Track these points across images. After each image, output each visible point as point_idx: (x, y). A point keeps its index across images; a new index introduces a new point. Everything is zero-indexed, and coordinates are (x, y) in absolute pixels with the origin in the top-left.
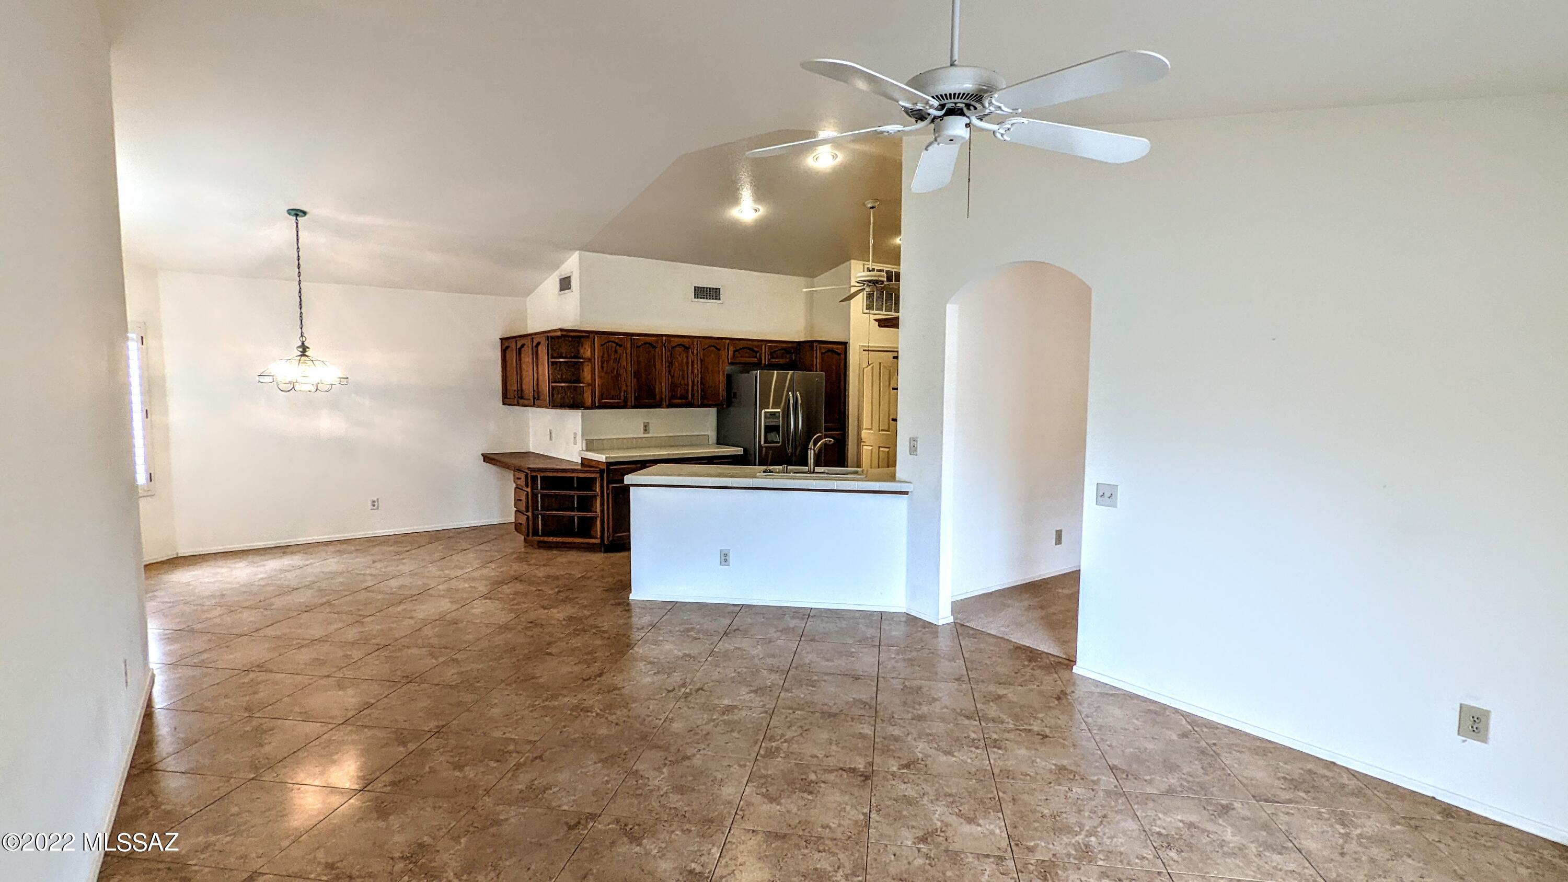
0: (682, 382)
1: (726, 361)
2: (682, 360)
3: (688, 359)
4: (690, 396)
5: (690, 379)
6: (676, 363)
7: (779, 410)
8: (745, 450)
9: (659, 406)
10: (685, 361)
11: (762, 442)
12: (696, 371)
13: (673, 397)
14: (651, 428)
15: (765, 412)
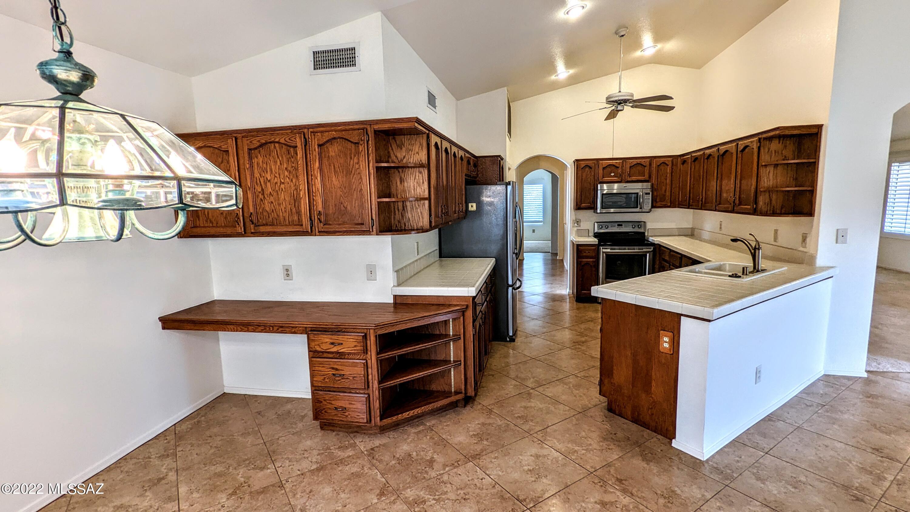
1: (464, 172)
4: (457, 209)
5: (457, 191)
13: (453, 211)
14: (419, 248)
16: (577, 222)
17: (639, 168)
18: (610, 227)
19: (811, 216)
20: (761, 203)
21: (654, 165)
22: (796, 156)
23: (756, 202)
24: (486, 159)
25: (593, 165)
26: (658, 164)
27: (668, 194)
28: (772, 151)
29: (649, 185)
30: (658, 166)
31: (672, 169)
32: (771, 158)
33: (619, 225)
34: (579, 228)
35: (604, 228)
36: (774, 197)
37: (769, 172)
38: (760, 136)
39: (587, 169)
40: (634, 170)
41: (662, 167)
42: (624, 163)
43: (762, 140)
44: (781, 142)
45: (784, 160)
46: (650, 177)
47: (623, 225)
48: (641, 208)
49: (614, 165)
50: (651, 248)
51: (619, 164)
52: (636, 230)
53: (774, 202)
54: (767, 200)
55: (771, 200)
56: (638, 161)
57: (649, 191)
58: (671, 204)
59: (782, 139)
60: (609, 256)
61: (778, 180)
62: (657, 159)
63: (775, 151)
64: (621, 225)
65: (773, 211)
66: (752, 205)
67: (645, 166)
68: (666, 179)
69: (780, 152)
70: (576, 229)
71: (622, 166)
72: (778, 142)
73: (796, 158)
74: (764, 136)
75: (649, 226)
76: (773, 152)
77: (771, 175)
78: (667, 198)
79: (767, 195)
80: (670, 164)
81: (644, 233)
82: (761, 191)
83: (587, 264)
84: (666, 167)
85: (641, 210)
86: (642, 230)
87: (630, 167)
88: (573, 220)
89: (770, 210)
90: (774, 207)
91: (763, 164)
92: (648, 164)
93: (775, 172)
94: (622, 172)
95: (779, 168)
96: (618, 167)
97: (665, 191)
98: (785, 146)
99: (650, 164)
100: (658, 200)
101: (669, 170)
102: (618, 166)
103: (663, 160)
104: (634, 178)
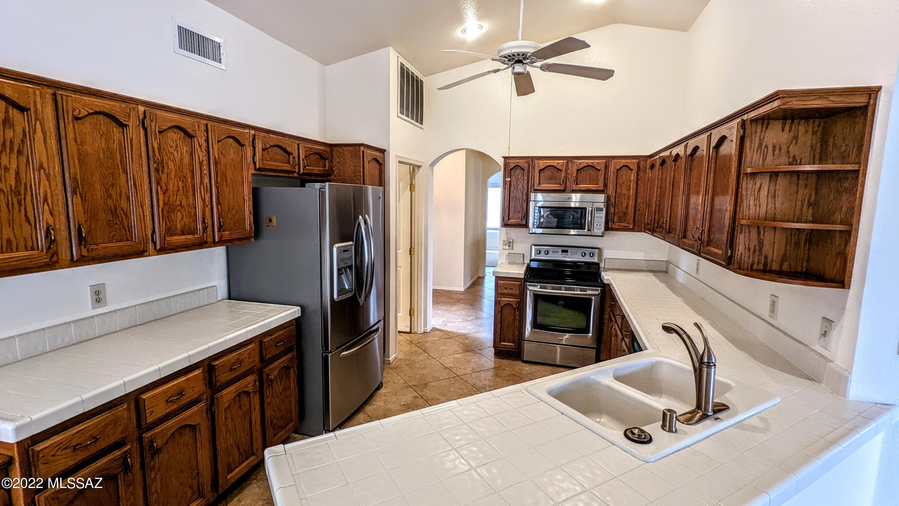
0: (184, 202)
1: (252, 166)
2: (181, 159)
3: (191, 155)
4: (200, 226)
5: (198, 195)
6: (171, 165)
7: (351, 243)
8: (303, 309)
9: (140, 253)
10: (186, 160)
11: (335, 296)
12: (206, 180)
13: (170, 231)
14: (109, 294)
15: (338, 248)
16: (510, 243)
17: (591, 171)
18: (550, 252)
19: (843, 287)
20: (740, 249)
21: (612, 169)
22: (817, 157)
23: (732, 243)
24: (345, 148)
25: (526, 165)
26: (618, 168)
27: (631, 210)
28: (767, 147)
29: (601, 197)
30: (618, 170)
31: (638, 175)
32: (764, 160)
33: (563, 251)
34: (512, 251)
35: (542, 253)
36: (768, 237)
37: (760, 188)
38: (745, 117)
39: (518, 171)
40: (583, 174)
41: (623, 172)
42: (570, 164)
43: (748, 122)
44: (787, 128)
45: (790, 164)
46: (605, 185)
47: (569, 251)
48: (589, 230)
49: (553, 166)
50: (597, 290)
51: (562, 166)
52: (587, 259)
53: (767, 248)
54: (754, 242)
55: (761, 244)
56: (589, 161)
57: (602, 205)
58: (634, 225)
59: (789, 122)
60: (537, 297)
61: (778, 205)
62: (616, 161)
63: (774, 147)
64: (566, 251)
65: (765, 264)
66: (724, 247)
67: (599, 170)
68: (629, 190)
69: (784, 148)
70: (507, 252)
71: (567, 169)
72: (780, 127)
73: (817, 162)
74: (752, 115)
75: (607, 254)
76: (770, 148)
77: (764, 193)
78: (629, 217)
79: (754, 232)
80: (635, 168)
81: (598, 264)
82: (742, 225)
83: (508, 304)
84: (629, 171)
85: (589, 233)
86: (596, 260)
87: (578, 170)
88: (504, 241)
89: (758, 263)
90: (766, 257)
91: (749, 170)
92: (602, 167)
93: (772, 188)
94: (566, 177)
95: (782, 182)
96: (561, 170)
97: (627, 208)
98: (796, 138)
99: (606, 167)
100: (615, 220)
101: (633, 177)
102: (560, 168)
103: (624, 162)
104: (582, 186)
